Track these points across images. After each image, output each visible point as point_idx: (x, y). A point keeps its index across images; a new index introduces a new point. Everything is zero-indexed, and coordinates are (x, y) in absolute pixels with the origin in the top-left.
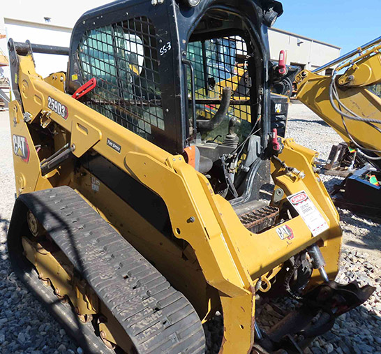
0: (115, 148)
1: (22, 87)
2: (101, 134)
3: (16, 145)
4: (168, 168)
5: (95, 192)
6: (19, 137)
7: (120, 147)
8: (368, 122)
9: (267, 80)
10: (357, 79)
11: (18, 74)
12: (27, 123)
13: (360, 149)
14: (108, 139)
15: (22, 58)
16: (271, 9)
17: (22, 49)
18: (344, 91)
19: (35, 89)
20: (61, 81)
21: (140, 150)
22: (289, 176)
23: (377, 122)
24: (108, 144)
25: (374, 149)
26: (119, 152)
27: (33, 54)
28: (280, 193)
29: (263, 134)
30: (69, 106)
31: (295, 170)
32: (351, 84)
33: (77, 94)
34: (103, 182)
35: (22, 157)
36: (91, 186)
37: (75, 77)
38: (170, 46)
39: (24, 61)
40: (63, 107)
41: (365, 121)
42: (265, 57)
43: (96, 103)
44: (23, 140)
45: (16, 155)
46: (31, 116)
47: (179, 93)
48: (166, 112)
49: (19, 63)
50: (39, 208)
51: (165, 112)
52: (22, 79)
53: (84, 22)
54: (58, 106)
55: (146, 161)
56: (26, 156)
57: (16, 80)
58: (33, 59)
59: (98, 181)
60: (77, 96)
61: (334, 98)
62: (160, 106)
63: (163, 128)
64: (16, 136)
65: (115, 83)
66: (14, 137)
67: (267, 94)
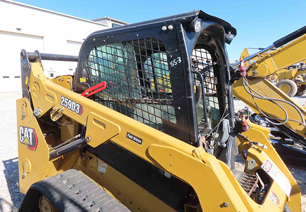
0: (135, 141)
1: (32, 88)
2: (120, 128)
3: (23, 135)
4: (196, 159)
5: (102, 173)
6: (26, 129)
7: (141, 140)
8: (270, 100)
9: (230, 79)
10: (259, 72)
11: (29, 78)
12: (36, 117)
13: (267, 118)
14: (128, 133)
15: (33, 64)
16: (230, 33)
17: (32, 58)
18: (251, 80)
19: (46, 89)
20: (68, 82)
21: (164, 143)
22: (254, 148)
23: (276, 100)
24: (128, 137)
25: (276, 117)
26: (141, 144)
27: (42, 60)
28: (252, 162)
29: (231, 118)
30: (84, 104)
31: (260, 144)
32: (256, 76)
33: (87, 93)
34: (111, 165)
35: (29, 146)
36: (97, 168)
37: (83, 80)
38: (180, 60)
39: (35, 66)
40: (78, 105)
41: (268, 100)
42: (227, 64)
43: (106, 101)
44: (31, 131)
45: (21, 143)
46: (42, 111)
47: (190, 95)
48: (178, 110)
49: (30, 69)
50: (56, 196)
51: (176, 110)
52: (32, 81)
53: (94, 40)
54: (72, 105)
55: (171, 153)
56: (34, 145)
57: (27, 81)
58: (41, 65)
59: (105, 164)
60: (87, 95)
61: (246, 85)
62: (171, 105)
63: (175, 122)
64: (24, 127)
65: (125, 86)
66: (21, 128)
67: (230, 90)
